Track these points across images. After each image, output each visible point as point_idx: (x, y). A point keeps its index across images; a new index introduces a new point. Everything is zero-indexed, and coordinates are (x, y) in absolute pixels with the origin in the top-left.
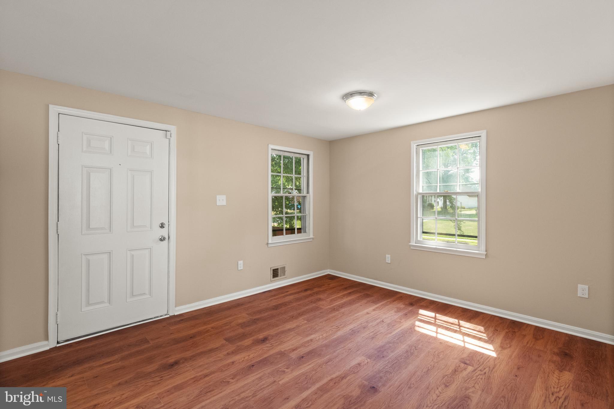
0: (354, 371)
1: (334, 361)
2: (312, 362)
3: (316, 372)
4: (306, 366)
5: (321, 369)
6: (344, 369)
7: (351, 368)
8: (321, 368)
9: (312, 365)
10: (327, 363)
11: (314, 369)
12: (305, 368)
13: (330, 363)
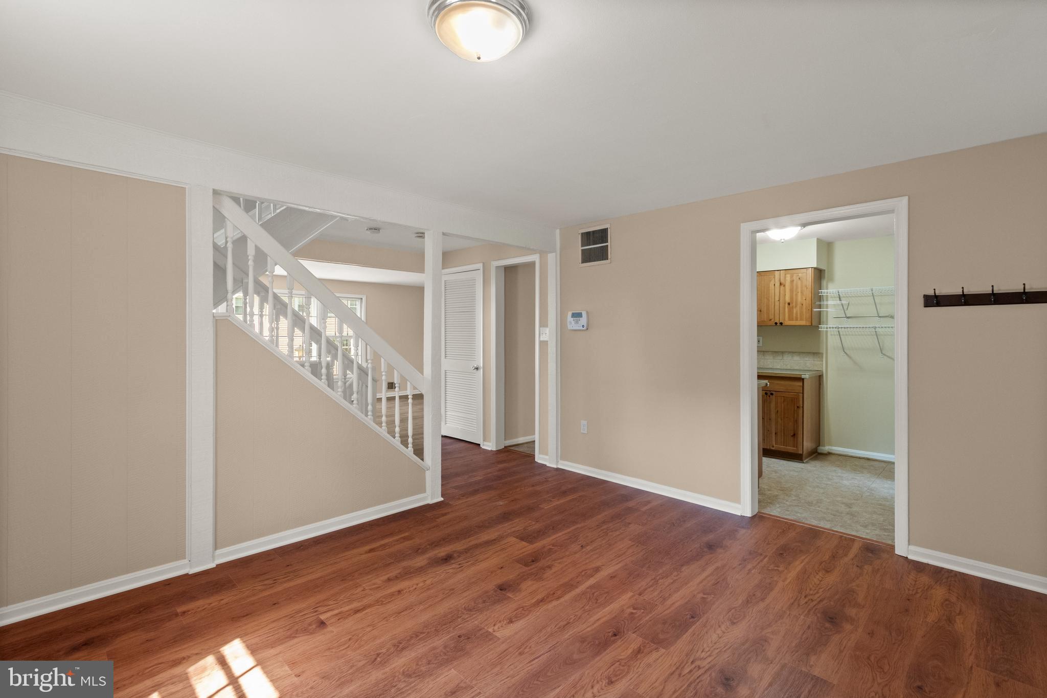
0: (523, 610)
1: (556, 626)
2: (595, 626)
3: (583, 609)
4: (602, 617)
5: (577, 613)
6: (538, 613)
7: (527, 615)
8: (577, 615)
9: (592, 619)
10: (567, 624)
11: (587, 613)
12: (604, 614)
13: (562, 624)
